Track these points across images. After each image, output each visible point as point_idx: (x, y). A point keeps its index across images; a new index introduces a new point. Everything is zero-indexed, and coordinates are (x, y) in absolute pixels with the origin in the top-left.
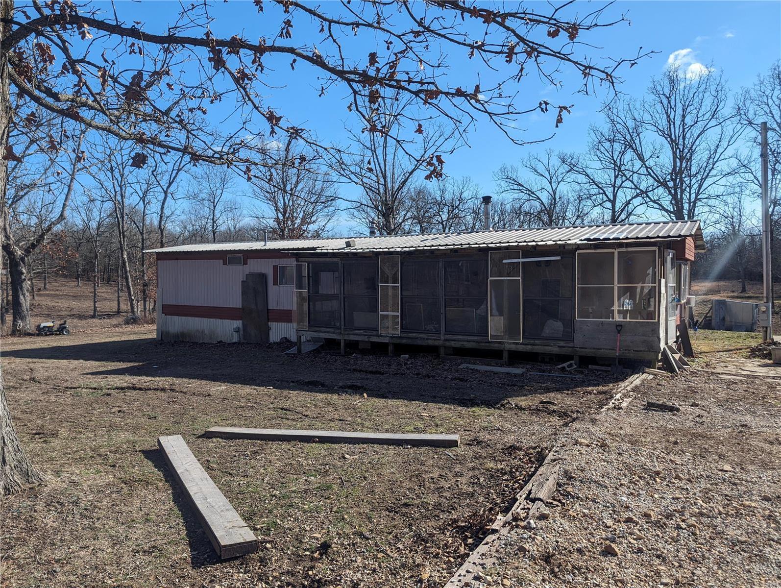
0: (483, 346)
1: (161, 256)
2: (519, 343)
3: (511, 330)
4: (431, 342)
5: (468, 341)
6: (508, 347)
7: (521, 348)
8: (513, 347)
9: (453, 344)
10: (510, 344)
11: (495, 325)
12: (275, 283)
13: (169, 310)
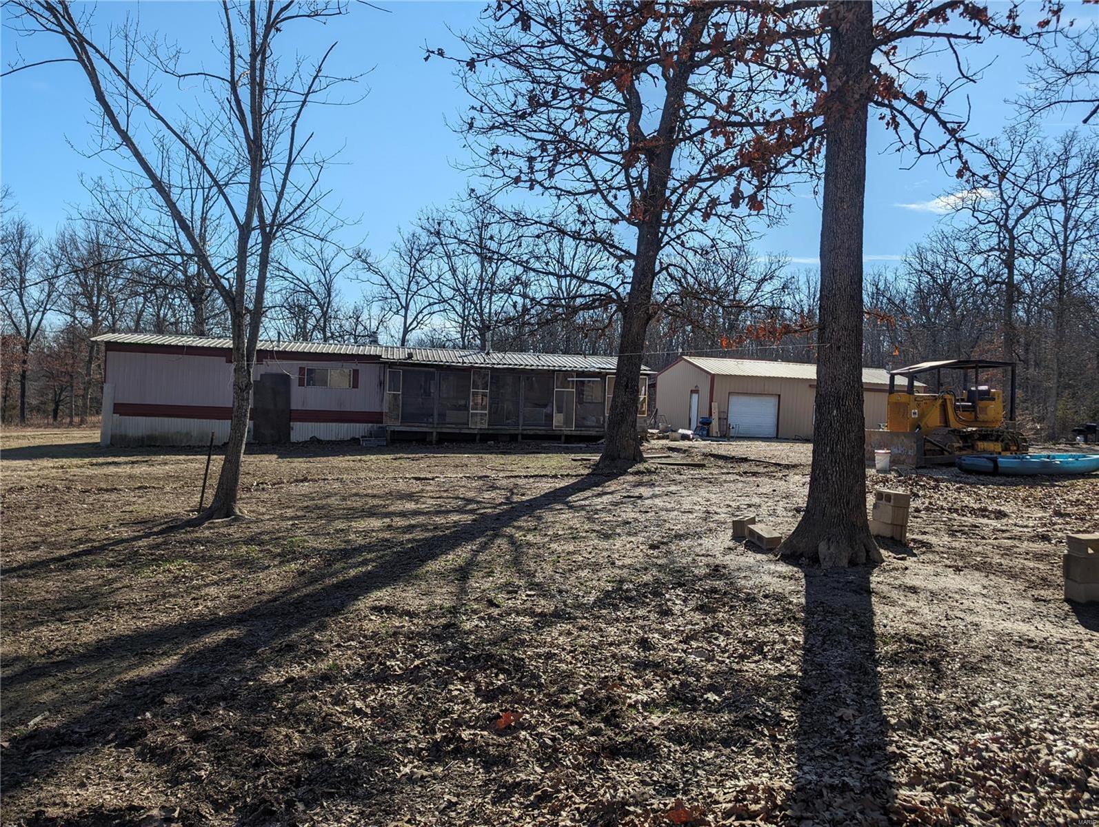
0: (550, 432)
1: (111, 346)
2: (572, 430)
3: (567, 422)
4: (512, 432)
5: (541, 430)
6: (565, 433)
7: (574, 433)
8: (569, 433)
9: (528, 432)
10: (566, 431)
11: (558, 419)
12: (301, 384)
13: (122, 409)
